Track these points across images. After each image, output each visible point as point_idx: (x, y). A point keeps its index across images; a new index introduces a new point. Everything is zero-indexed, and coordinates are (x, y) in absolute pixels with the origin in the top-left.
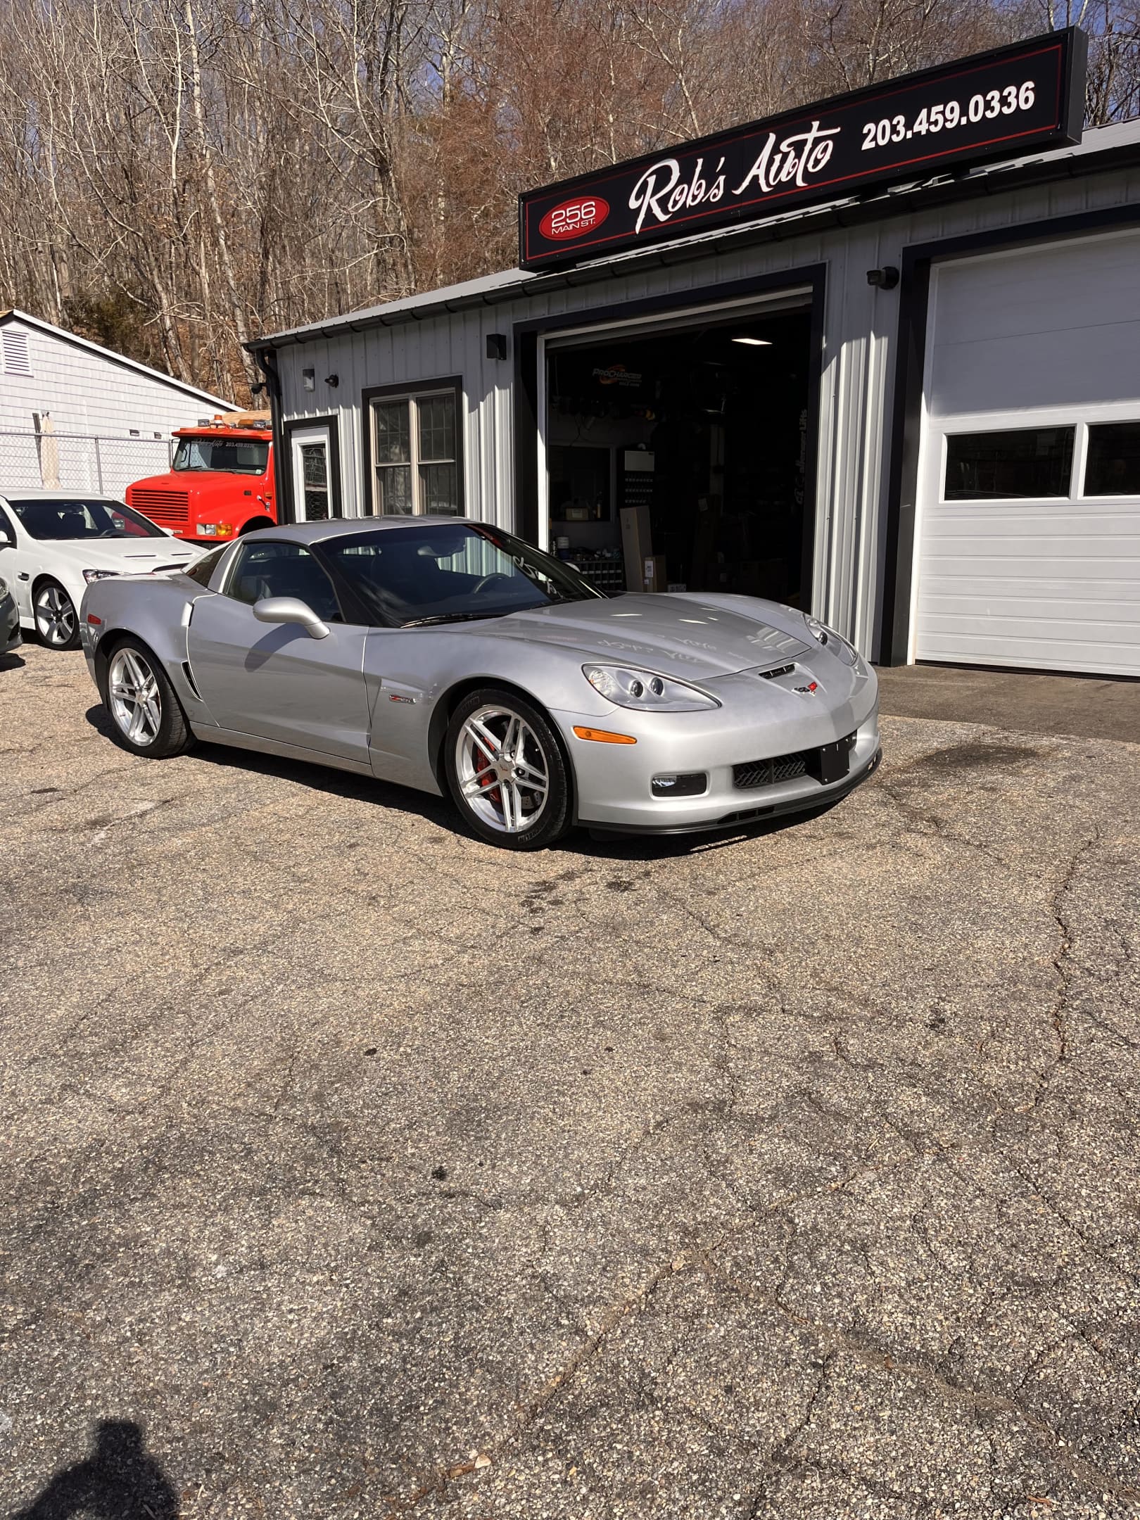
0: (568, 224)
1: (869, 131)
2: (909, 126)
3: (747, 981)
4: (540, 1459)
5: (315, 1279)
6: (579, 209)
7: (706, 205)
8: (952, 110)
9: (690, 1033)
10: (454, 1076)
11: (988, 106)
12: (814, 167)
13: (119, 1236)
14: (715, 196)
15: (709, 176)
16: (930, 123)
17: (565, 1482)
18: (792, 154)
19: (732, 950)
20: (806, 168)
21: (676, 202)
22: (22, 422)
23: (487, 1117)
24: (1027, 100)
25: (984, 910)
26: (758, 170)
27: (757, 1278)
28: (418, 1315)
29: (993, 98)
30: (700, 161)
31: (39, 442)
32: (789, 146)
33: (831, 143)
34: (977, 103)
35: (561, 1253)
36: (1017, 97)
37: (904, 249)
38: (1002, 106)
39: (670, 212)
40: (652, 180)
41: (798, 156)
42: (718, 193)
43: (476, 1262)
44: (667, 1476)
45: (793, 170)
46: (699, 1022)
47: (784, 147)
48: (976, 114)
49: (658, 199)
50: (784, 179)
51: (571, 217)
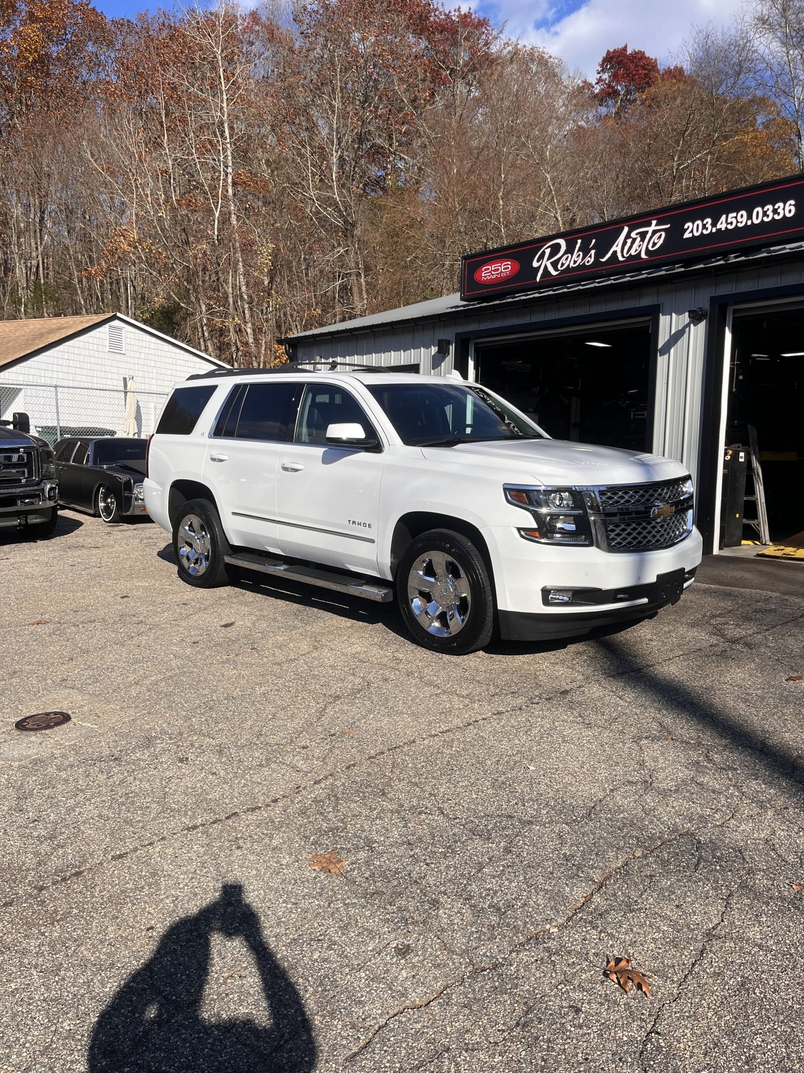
0: (493, 275)
1: (688, 227)
2: (714, 224)
3: (648, 724)
4: (584, 929)
5: (440, 850)
6: (501, 266)
7: (582, 267)
8: (742, 216)
9: (620, 748)
10: (489, 762)
11: (765, 214)
12: (653, 247)
13: (326, 827)
14: (588, 262)
15: (585, 250)
16: (728, 224)
17: (600, 939)
18: (639, 239)
19: (636, 708)
20: (647, 248)
21: (563, 265)
22: (115, 383)
23: (513, 782)
24: (790, 211)
25: (786, 693)
26: (616, 247)
27: (683, 862)
28: (501, 868)
29: (768, 209)
30: (579, 241)
31: (126, 396)
32: (637, 234)
33: (663, 234)
34: (758, 212)
35: (571, 846)
36: (784, 209)
37: (711, 297)
38: (774, 214)
39: (558, 270)
40: (548, 251)
41: (643, 240)
42: (590, 260)
43: (526, 847)
44: (653, 939)
45: (639, 248)
46: (624, 743)
47: (633, 235)
48: (757, 218)
49: (551, 263)
50: (633, 253)
51: (495, 271)
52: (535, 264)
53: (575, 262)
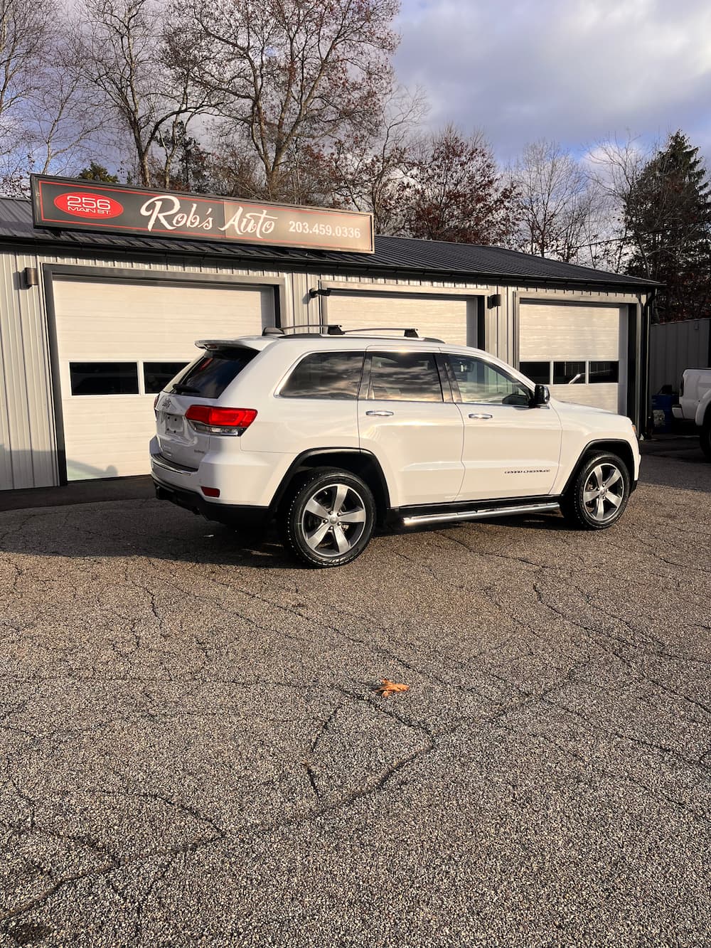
0: (85, 208)
1: (292, 224)
2: (310, 228)
6: (95, 201)
7: (200, 229)
8: (329, 228)
11: (343, 232)
12: (265, 231)
14: (206, 227)
15: (202, 215)
16: (320, 230)
18: (253, 221)
20: (261, 231)
21: (178, 222)
24: (358, 234)
26: (233, 222)
29: (344, 229)
30: (195, 205)
32: (251, 216)
33: (273, 224)
34: (338, 229)
36: (354, 232)
38: (348, 233)
39: (174, 226)
40: (159, 204)
41: (257, 222)
42: (209, 225)
45: (254, 228)
47: (248, 215)
48: (339, 233)
49: (164, 216)
50: (249, 231)
51: (86, 204)
52: (143, 212)
53: (192, 223)
